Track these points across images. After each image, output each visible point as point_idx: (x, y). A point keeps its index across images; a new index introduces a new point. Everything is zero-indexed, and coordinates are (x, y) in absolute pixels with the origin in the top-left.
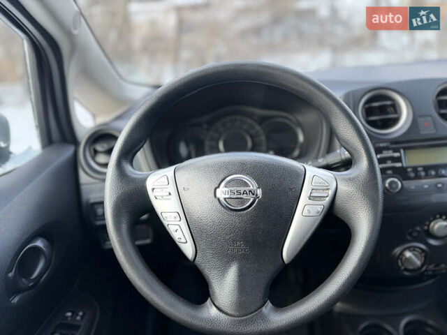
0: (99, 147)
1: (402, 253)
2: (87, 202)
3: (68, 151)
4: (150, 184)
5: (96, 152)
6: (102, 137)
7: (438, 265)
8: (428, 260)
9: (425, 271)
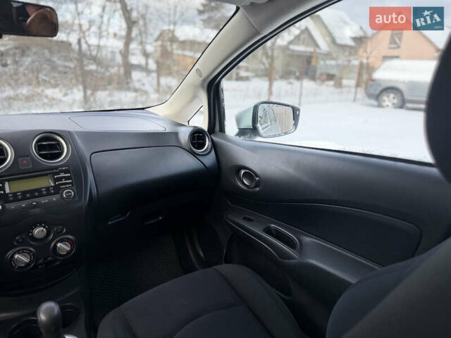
1: (13, 256)
7: (45, 259)
8: (35, 258)
9: (36, 266)
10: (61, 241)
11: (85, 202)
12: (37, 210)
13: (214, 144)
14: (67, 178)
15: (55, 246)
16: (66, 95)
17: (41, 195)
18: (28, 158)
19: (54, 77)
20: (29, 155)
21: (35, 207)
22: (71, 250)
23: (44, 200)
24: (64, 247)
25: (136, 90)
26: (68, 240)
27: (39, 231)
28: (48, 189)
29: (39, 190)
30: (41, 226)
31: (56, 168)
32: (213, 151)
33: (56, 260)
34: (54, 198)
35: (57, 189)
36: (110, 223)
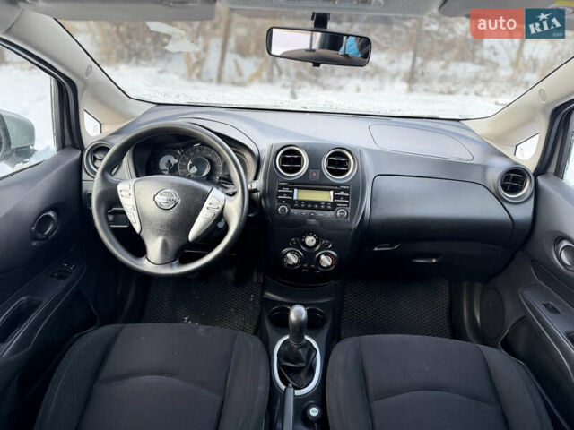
0: (97, 156)
1: (286, 254)
2: (86, 192)
3: (77, 155)
4: (120, 187)
5: (95, 159)
6: (101, 148)
7: (309, 265)
8: (302, 261)
9: (301, 268)
10: (326, 254)
11: (355, 223)
12: (313, 221)
13: (537, 191)
14: (345, 198)
15: (319, 256)
16: (392, 62)
17: (319, 209)
18: (318, 171)
19: (385, 38)
20: (319, 168)
21: (312, 218)
22: (332, 265)
23: (320, 213)
24: (326, 261)
25: (482, 62)
26: (331, 255)
27: (310, 241)
28: (326, 203)
29: (319, 203)
30: (313, 235)
31: (339, 185)
32: (532, 200)
33: (318, 269)
34: (330, 214)
35: (334, 206)
36: (376, 249)
